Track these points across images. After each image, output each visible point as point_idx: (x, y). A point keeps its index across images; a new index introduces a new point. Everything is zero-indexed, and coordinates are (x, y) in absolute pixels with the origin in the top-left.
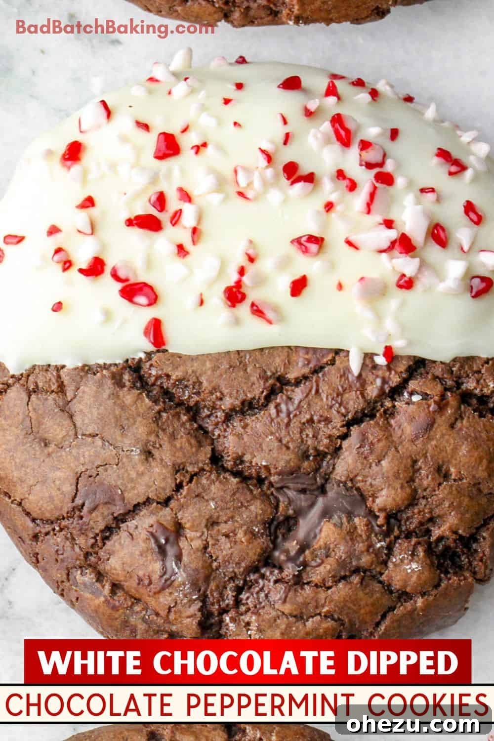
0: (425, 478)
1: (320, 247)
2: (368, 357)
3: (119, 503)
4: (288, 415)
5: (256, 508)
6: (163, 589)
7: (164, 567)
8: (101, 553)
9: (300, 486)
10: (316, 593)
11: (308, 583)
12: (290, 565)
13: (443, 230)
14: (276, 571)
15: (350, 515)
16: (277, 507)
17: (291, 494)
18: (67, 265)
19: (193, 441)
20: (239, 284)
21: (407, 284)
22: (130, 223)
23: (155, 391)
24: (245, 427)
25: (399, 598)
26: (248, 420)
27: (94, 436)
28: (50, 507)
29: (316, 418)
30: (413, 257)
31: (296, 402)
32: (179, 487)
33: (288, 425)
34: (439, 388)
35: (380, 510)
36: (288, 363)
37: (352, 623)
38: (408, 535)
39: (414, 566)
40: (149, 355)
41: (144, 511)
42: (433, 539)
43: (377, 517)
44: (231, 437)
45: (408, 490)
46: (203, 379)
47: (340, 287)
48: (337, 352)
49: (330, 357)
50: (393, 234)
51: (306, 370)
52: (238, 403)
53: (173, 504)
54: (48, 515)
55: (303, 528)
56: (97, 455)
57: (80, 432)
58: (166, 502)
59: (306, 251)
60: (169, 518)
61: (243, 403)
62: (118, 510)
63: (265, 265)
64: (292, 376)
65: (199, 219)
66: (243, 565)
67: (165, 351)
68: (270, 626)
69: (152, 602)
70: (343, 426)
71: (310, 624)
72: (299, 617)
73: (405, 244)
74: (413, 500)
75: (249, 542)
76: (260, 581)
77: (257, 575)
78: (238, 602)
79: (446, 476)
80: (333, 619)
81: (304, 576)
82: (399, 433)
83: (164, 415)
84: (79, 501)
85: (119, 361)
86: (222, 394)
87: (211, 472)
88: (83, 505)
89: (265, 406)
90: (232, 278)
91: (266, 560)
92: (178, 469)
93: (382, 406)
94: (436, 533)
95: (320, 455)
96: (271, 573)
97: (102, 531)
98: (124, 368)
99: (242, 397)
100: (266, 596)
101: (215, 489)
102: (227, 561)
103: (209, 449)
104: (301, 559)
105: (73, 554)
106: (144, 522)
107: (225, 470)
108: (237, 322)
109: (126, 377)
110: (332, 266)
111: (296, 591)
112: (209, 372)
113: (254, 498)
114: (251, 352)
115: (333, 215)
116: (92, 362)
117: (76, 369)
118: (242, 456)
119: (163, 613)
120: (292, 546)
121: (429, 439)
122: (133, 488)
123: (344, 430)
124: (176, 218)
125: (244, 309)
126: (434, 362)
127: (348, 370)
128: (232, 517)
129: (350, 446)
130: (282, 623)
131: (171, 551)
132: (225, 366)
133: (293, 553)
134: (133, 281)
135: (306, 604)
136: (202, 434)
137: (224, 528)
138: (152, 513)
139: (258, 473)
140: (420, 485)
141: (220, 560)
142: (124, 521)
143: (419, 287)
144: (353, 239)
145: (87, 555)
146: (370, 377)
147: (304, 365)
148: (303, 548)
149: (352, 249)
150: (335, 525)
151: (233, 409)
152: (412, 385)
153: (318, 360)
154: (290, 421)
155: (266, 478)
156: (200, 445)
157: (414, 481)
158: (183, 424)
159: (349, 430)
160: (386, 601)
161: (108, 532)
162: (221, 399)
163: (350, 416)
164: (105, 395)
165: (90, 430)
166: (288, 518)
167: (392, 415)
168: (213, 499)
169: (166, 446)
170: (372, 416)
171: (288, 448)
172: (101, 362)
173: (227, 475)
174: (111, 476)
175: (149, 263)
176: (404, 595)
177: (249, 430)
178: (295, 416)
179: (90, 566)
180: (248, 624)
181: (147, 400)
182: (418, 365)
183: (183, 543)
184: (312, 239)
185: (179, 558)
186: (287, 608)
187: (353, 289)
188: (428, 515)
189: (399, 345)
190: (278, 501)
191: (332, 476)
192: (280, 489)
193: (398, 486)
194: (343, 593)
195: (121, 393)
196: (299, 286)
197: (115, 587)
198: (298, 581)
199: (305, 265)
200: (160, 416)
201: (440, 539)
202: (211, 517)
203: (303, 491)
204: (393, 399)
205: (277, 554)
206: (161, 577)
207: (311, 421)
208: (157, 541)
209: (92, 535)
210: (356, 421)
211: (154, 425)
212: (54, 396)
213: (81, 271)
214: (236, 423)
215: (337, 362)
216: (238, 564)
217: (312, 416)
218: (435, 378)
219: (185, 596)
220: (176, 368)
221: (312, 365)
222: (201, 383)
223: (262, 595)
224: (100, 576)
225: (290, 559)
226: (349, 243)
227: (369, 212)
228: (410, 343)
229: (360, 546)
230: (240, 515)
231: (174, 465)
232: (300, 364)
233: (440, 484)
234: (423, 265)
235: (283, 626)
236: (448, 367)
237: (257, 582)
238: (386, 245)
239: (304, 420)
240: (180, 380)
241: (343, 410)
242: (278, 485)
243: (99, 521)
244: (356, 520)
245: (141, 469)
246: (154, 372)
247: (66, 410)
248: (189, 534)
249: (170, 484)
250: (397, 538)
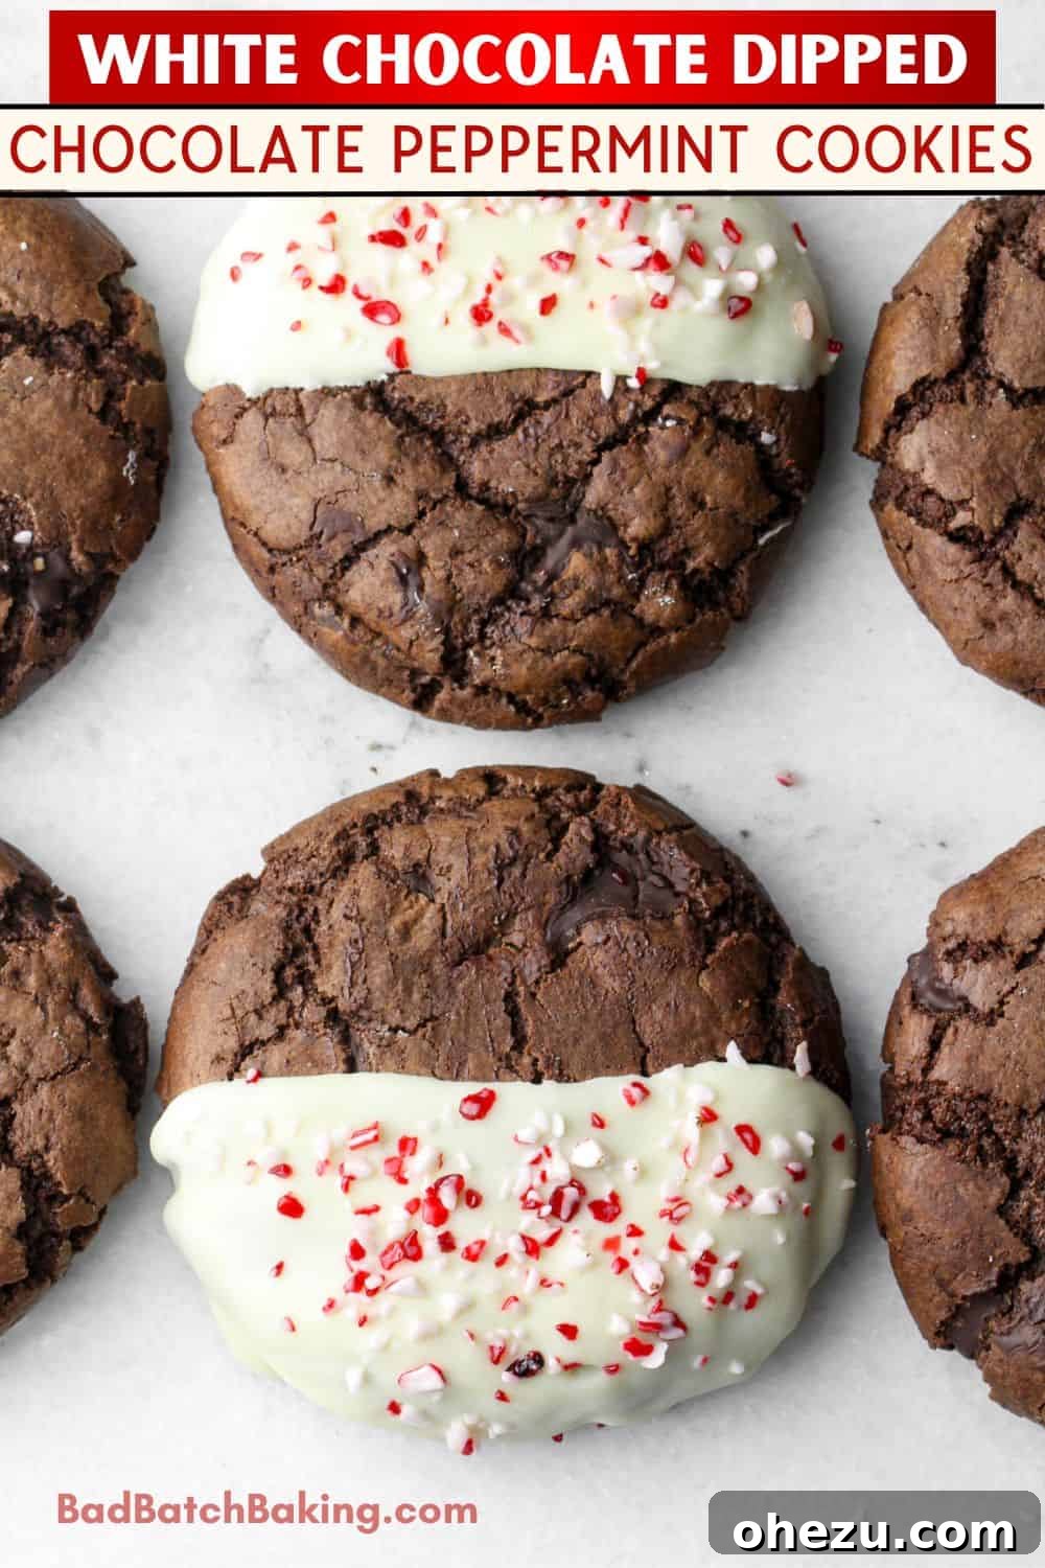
0: (680, 508)
1: (571, 265)
2: (620, 380)
3: (358, 530)
4: (537, 439)
5: (503, 537)
6: (404, 621)
7: (406, 597)
8: (340, 584)
9: (548, 514)
10: (565, 626)
11: (557, 616)
12: (537, 596)
13: (700, 246)
14: (523, 604)
15: (600, 548)
16: (524, 536)
17: (539, 522)
18: (307, 282)
19: (437, 467)
20: (485, 303)
21: (662, 303)
22: (373, 239)
23: (399, 414)
24: (491, 452)
25: (652, 633)
26: (496, 445)
27: (333, 461)
28: (287, 535)
29: (565, 443)
30: (668, 274)
31: (545, 426)
32: (421, 514)
33: (536, 450)
34: (695, 412)
35: (634, 539)
36: (537, 386)
37: (602, 660)
38: (662, 568)
39: (667, 599)
40: (392, 377)
41: (385, 540)
42: (688, 571)
43: (628, 548)
44: (476, 464)
45: (661, 520)
46: (448, 402)
47: (592, 305)
48: (589, 374)
49: (580, 379)
50: (647, 251)
51: (555, 394)
52: (483, 427)
53: (416, 532)
54: (285, 544)
55: (550, 560)
56: (336, 480)
57: (318, 458)
58: (408, 530)
59: (556, 268)
60: (411, 546)
61: (490, 426)
62: (359, 538)
63: (514, 282)
64: (541, 398)
65: (446, 233)
66: (488, 596)
67: (408, 372)
68: (516, 660)
69: (393, 636)
70: (593, 451)
71: (557, 658)
72: (547, 651)
73: (660, 261)
74: (666, 530)
75: (495, 573)
76: (507, 614)
77: (502, 608)
78: (482, 636)
79: (702, 505)
80: (581, 653)
81: (552, 608)
82: (652, 459)
83: (407, 439)
84: (317, 529)
85: (360, 383)
86: (468, 417)
87: (455, 499)
88: (321, 533)
89: (513, 430)
90: (477, 299)
91: (512, 592)
92: (421, 495)
93: (635, 431)
94: (691, 565)
95: (570, 482)
96: (518, 605)
97: (341, 561)
98: (365, 391)
99: (488, 420)
100: (513, 629)
101: (460, 517)
102: (470, 593)
103: (454, 474)
104: (549, 590)
105: (311, 586)
106: (385, 550)
107: (470, 497)
108: (484, 341)
109: (368, 400)
110: (584, 284)
111: (543, 624)
112: (454, 395)
113: (500, 526)
114: (498, 374)
115: (585, 231)
116: (333, 384)
117: (315, 391)
118: (488, 481)
119: (405, 647)
120: (540, 576)
121: (684, 465)
122: (374, 515)
123: (595, 455)
124: (421, 234)
125: (491, 328)
126: (690, 386)
127: (599, 392)
128: (477, 546)
129: (600, 474)
130: (529, 657)
131: (412, 581)
132: (470, 388)
133: (540, 583)
134: (375, 299)
135: (553, 638)
136: (446, 461)
137: (469, 557)
138: (394, 542)
139: (505, 500)
140: (674, 514)
141: (465, 590)
142: (364, 550)
143: (674, 305)
144: (606, 256)
145: (325, 586)
146: (623, 401)
147: (554, 388)
148: (552, 577)
149: (604, 266)
150: (585, 555)
151: (479, 434)
152: (667, 409)
153: (568, 383)
154: (538, 445)
155: (513, 506)
156: (444, 470)
157: (667, 510)
158: (427, 449)
159: (600, 457)
160: (637, 635)
161: (348, 561)
162: (466, 423)
163: (601, 441)
164: (345, 420)
165: (330, 455)
166: (535, 548)
167: (646, 441)
168: (457, 527)
169: (409, 472)
170: (624, 442)
171: (536, 474)
172: (342, 384)
173: (472, 502)
174: (350, 503)
175: (393, 279)
176: (656, 630)
177: (495, 455)
178: (544, 441)
179: (328, 598)
180: (493, 659)
181: (389, 424)
182: (673, 390)
183: (426, 574)
184: (563, 255)
185: (421, 588)
186: (534, 642)
187: (605, 308)
188: (682, 546)
189: (652, 366)
190: (525, 529)
191: (583, 504)
192: (527, 518)
193: (651, 514)
194: (592, 626)
195: (362, 416)
196: (548, 305)
197: (355, 621)
198: (546, 614)
199: (559, 283)
200: (403, 441)
201: (696, 571)
202: (455, 546)
203: (551, 520)
204: (647, 425)
205: (523, 585)
206: (402, 608)
207: (560, 446)
208: (398, 571)
209: (330, 565)
210: (609, 445)
211: (395, 451)
212: (292, 419)
213: (321, 288)
214: (483, 449)
215: (588, 385)
216: (483, 595)
217: (561, 441)
218: (691, 402)
219: (427, 628)
220: (419, 390)
221: (561, 388)
222: (445, 406)
223: (508, 628)
224: (339, 609)
225: (537, 590)
226: (602, 261)
227: (622, 227)
228: (664, 365)
229: (611, 578)
230: (486, 545)
231: (416, 491)
232: (550, 386)
233: (694, 514)
234: (678, 283)
235: (530, 661)
236: (704, 391)
237: (503, 615)
238: (639, 262)
239: (553, 445)
240: (425, 403)
241: (594, 435)
242: (524, 513)
243: (337, 550)
244: (608, 551)
245: (382, 494)
246: (396, 395)
247: (305, 434)
248: (432, 563)
249: (413, 511)
250: (650, 570)
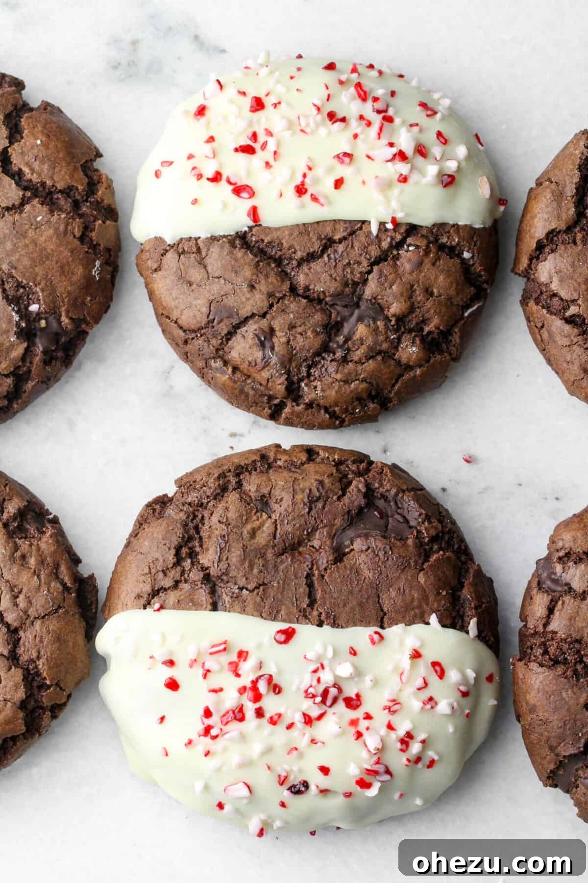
0: (419, 296)
1: (351, 160)
2: (382, 224)
3: (235, 317)
4: (335, 261)
5: (318, 317)
6: (264, 368)
7: (264, 354)
8: (226, 349)
9: (344, 303)
10: (357, 367)
11: (351, 361)
12: (340, 350)
13: (424, 147)
14: (331, 355)
15: (375, 321)
16: (330, 316)
17: (339, 308)
18: (200, 176)
19: (279, 279)
20: (303, 184)
21: (404, 179)
22: (236, 150)
23: (255, 250)
24: (310, 269)
25: (406, 369)
26: (312, 265)
27: (219, 278)
28: (195, 322)
29: (352, 262)
30: (407, 163)
31: (340, 253)
32: (271, 306)
33: (335, 266)
34: (425, 242)
35: (394, 316)
36: (334, 230)
37: (378, 385)
38: (410, 331)
39: (414, 349)
40: (250, 228)
41: (251, 322)
42: (425, 333)
43: (391, 321)
44: (301, 275)
45: (409, 303)
46: (284, 241)
47: (364, 183)
48: (363, 222)
49: (359, 225)
50: (394, 150)
51: (345, 234)
52: (305, 254)
53: (268, 316)
54: (193, 327)
55: (346, 330)
56: (221, 288)
57: (211, 276)
58: (264, 315)
59: (342, 162)
60: (266, 325)
61: (308, 254)
62: (235, 321)
63: (319, 171)
64: (336, 237)
65: (278, 146)
66: (311, 351)
67: (260, 225)
68: (329, 388)
69: (258, 377)
70: (368, 266)
71: (352, 386)
72: (346, 382)
73: (402, 156)
74: (412, 309)
75: (314, 337)
76: (322, 361)
77: (320, 358)
78: (309, 375)
79: (432, 294)
80: (366, 382)
81: (349, 357)
82: (402, 269)
83: (261, 264)
84: (211, 317)
85: (233, 233)
86: (295, 249)
87: (290, 296)
88: (214, 319)
89: (321, 256)
90: (298, 181)
91: (325, 348)
92: (270, 295)
93: (391, 253)
94: (427, 329)
95: (355, 284)
96: (329, 356)
97: (226, 335)
98: (236, 237)
99: (307, 251)
100: (326, 370)
101: (293, 306)
102: (301, 350)
103: (288, 283)
104: (346, 346)
105: (209, 350)
106: (251, 328)
107: (299, 295)
108: (303, 206)
109: (237, 242)
110: (358, 171)
111: (344, 366)
112: (287, 237)
113: (317, 311)
114: (312, 224)
115: (358, 140)
116: (217, 234)
117: (207, 238)
118: (309, 285)
119: (264, 383)
120: (341, 339)
121: (421, 272)
122: (244, 308)
123: (369, 268)
124: (264, 146)
125: (307, 197)
126: (422, 227)
127: (370, 232)
128: (304, 323)
129: (373, 278)
130: (336, 386)
131: (268, 344)
132: (296, 233)
133: (341, 342)
134: (239, 184)
135: (350, 374)
136: (284, 275)
137: (299, 330)
138: (256, 322)
139: (318, 296)
140: (416, 300)
141: (298, 348)
142: (239, 328)
143: (411, 181)
144: (371, 154)
145: (217, 350)
146: (383, 237)
147: (344, 231)
148: (347, 340)
149: (370, 160)
150: (366, 326)
151: (302, 259)
152: (409, 240)
153: (352, 227)
154: (336, 264)
155: (323, 299)
156: (283, 281)
157: (412, 298)
158: (272, 269)
159: (372, 268)
160: (398, 371)
161: (230, 335)
162: (295, 253)
163: (372, 260)
164: (225, 253)
165: (216, 275)
166: (337, 323)
167: (398, 259)
168: (292, 312)
169: (263, 282)
170: (386, 260)
171: (336, 280)
172: (222, 234)
173: (300, 298)
174: (230, 301)
175: (249, 173)
176: (408, 367)
177: (312, 270)
178: (340, 261)
179: (219, 357)
180: (316, 387)
181: (250, 255)
182: (412, 229)
183: (275, 340)
184: (346, 154)
185: (272, 348)
186: (339, 376)
187: (371, 182)
188: (421, 318)
189: (400, 216)
190: (331, 313)
191: (363, 297)
192: (332, 305)
193: (402, 300)
194: (372, 366)
195: (235, 252)
196: (339, 183)
197: (235, 369)
198: (345, 360)
199: (342, 171)
200: (259, 265)
201: (429, 333)
202: (291, 323)
203: (346, 306)
204: (398, 250)
205: (331, 344)
206: (262, 360)
207: (349, 264)
208: (259, 339)
209: (220, 338)
210: (377, 261)
211: (255, 270)
212: (194, 255)
213: (208, 179)
214: (305, 268)
215: (364, 228)
216: (308, 351)
217: (350, 261)
218: (423, 236)
219: (277, 371)
220: (267, 235)
221: (348, 231)
222: (282, 244)
223: (324, 369)
224: (226, 363)
225: (339, 347)
226: (369, 157)
227: (379, 138)
228: (407, 215)
229: (381, 338)
230: (309, 322)
231: (268, 293)
232: (341, 230)
233: (428, 299)
234: (413, 168)
235: (337, 388)
236: (430, 230)
237: (320, 362)
238: (390, 157)
239: (345, 263)
240: (269, 243)
241: (368, 257)
242: (331, 303)
243: (224, 329)
244: (379, 323)
245: (248, 296)
246: (254, 239)
247: (202, 263)
248: (278, 334)
249: (266, 304)
250: (403, 333)
